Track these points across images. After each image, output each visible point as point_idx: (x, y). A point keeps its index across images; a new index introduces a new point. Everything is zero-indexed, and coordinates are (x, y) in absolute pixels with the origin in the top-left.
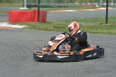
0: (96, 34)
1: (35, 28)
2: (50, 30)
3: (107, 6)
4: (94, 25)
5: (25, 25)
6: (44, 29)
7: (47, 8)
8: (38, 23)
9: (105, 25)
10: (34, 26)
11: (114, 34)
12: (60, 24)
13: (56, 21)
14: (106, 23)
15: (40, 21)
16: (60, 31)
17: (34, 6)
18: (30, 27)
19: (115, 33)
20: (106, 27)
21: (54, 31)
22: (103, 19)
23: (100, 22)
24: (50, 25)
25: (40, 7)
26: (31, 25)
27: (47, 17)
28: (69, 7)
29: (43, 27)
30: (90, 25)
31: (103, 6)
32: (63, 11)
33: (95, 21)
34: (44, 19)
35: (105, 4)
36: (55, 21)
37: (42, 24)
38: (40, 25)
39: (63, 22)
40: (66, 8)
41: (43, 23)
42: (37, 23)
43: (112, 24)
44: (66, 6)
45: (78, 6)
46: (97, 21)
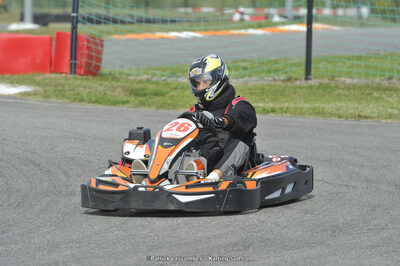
0: (272, 114)
1: (63, 96)
2: (115, 103)
3: (310, 20)
4: (266, 83)
5: (27, 84)
6: (94, 99)
7: (102, 27)
8: (73, 76)
9: (304, 83)
10: (60, 88)
11: (331, 114)
12: (148, 80)
13: (133, 72)
14: (307, 79)
15: (78, 70)
16: (150, 105)
17: (60, 18)
18: (45, 91)
19: (335, 112)
20: (304, 90)
21: (129, 105)
22: (295, 64)
23: (286, 73)
24: (114, 83)
25: (77, 21)
26: (47, 85)
27: (104, 57)
28: (180, 21)
29: (90, 93)
30: (250, 83)
31: (297, 19)
32: (159, 34)
33: (270, 72)
34: (94, 63)
35: (303, 11)
36: (129, 72)
37: (87, 79)
38: (78, 86)
39: (158, 73)
40: (169, 26)
41: (91, 77)
42: (69, 76)
43: (326, 81)
44: (168, 19)
45: (210, 19)
46: (276, 71)
